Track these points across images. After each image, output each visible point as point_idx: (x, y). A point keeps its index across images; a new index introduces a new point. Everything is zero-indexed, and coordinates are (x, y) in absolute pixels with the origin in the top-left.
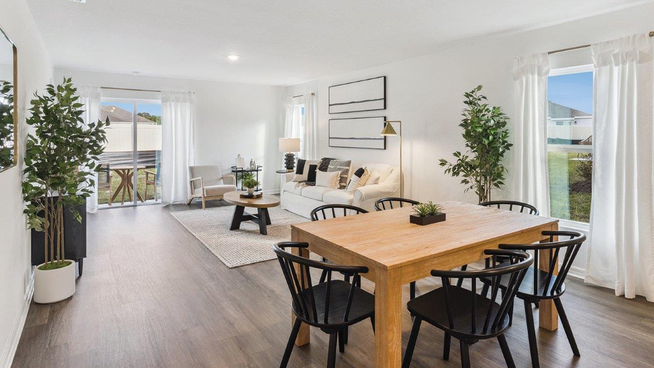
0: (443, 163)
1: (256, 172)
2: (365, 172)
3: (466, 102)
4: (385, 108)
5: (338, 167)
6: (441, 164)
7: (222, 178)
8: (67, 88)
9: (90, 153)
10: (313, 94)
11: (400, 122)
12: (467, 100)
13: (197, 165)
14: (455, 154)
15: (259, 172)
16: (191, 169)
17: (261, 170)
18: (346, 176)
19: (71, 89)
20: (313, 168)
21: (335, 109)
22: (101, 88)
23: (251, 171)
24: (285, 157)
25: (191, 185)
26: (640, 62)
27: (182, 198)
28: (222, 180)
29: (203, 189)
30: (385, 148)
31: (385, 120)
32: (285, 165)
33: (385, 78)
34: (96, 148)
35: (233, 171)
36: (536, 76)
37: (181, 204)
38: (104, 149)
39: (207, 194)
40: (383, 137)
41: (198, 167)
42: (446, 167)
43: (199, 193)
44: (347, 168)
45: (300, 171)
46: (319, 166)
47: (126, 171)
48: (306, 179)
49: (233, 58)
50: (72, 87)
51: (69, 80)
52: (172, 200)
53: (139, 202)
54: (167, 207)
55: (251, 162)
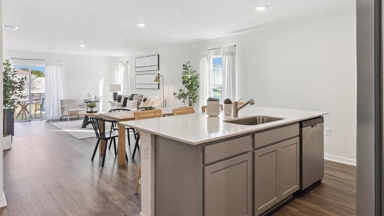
0: (175, 94)
1: (98, 103)
2: (147, 99)
3: (184, 68)
4: (159, 69)
5: (137, 98)
6: (174, 94)
7: (79, 106)
8: (7, 64)
9: (18, 90)
10: (127, 61)
11: (163, 76)
12: (184, 67)
13: (65, 99)
14: (180, 90)
15: (100, 102)
16: (62, 101)
17: (101, 101)
18: (140, 102)
19: (8, 64)
20: (126, 99)
21: (138, 70)
22: (12, 59)
23: (95, 102)
24: (113, 94)
25: (62, 109)
26: (232, 55)
27: (57, 117)
28: (79, 107)
29: (68, 111)
30: (159, 88)
31: (159, 75)
32: (113, 98)
33: (158, 55)
34: (21, 88)
35: (85, 102)
36: (206, 59)
37: (56, 120)
38: (24, 88)
39: (70, 113)
40: (158, 83)
41: (66, 100)
42: (176, 96)
43: (66, 113)
44: (141, 98)
45: (119, 101)
46: (129, 98)
47: (24, 103)
48: (122, 104)
49: (83, 46)
50: (9, 63)
51: (8, 60)
52: (51, 117)
53: (32, 120)
54: (49, 121)
55: (95, 97)
